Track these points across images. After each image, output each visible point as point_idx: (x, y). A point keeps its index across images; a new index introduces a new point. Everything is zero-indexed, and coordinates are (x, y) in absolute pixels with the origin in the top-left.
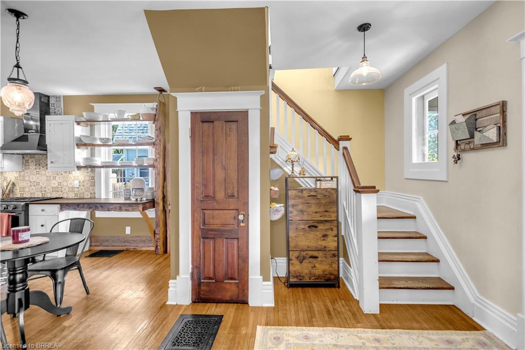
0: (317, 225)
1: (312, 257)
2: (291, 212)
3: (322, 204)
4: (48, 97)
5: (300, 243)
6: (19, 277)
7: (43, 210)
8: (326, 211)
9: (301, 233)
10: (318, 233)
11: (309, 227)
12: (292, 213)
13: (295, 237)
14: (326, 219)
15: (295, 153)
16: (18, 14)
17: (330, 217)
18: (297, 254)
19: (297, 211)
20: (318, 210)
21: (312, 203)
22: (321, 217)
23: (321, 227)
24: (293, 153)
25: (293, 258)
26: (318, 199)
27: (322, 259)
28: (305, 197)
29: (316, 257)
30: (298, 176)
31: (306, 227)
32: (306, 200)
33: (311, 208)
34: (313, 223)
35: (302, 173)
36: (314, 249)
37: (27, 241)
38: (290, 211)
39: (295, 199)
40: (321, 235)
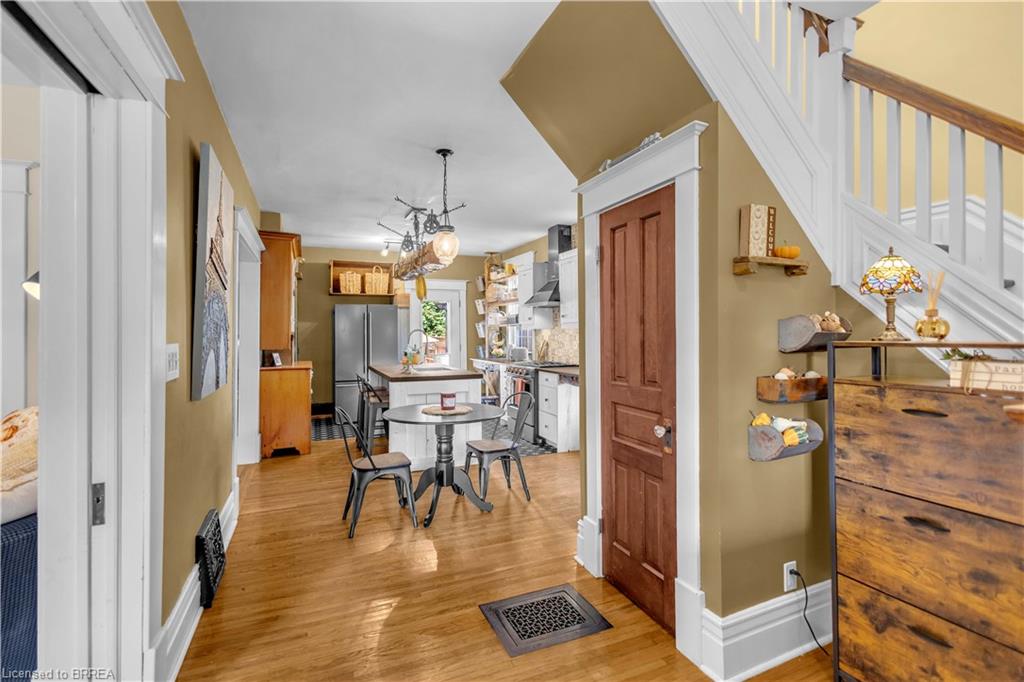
0: (947, 523)
1: (919, 631)
2: (842, 453)
3: (967, 447)
4: (570, 227)
5: (874, 564)
6: (444, 446)
7: (547, 380)
8: (990, 483)
9: (877, 531)
10: (949, 555)
11: (910, 520)
12: (843, 457)
13: (857, 536)
14: (987, 511)
15: (898, 264)
16: (444, 152)
17: (1014, 513)
18: (863, 593)
19: (864, 453)
20: (950, 469)
21: (921, 439)
22: (963, 497)
23: (961, 534)
24: (889, 264)
25: (851, 601)
26: (947, 426)
27: (969, 663)
28: (893, 413)
29: (942, 643)
30: (915, 339)
31: (899, 516)
32: (894, 423)
33: (918, 453)
34: (927, 510)
35: (927, 329)
36: (931, 608)
37: (453, 408)
38: (840, 451)
39: (854, 414)
40: (965, 569)
